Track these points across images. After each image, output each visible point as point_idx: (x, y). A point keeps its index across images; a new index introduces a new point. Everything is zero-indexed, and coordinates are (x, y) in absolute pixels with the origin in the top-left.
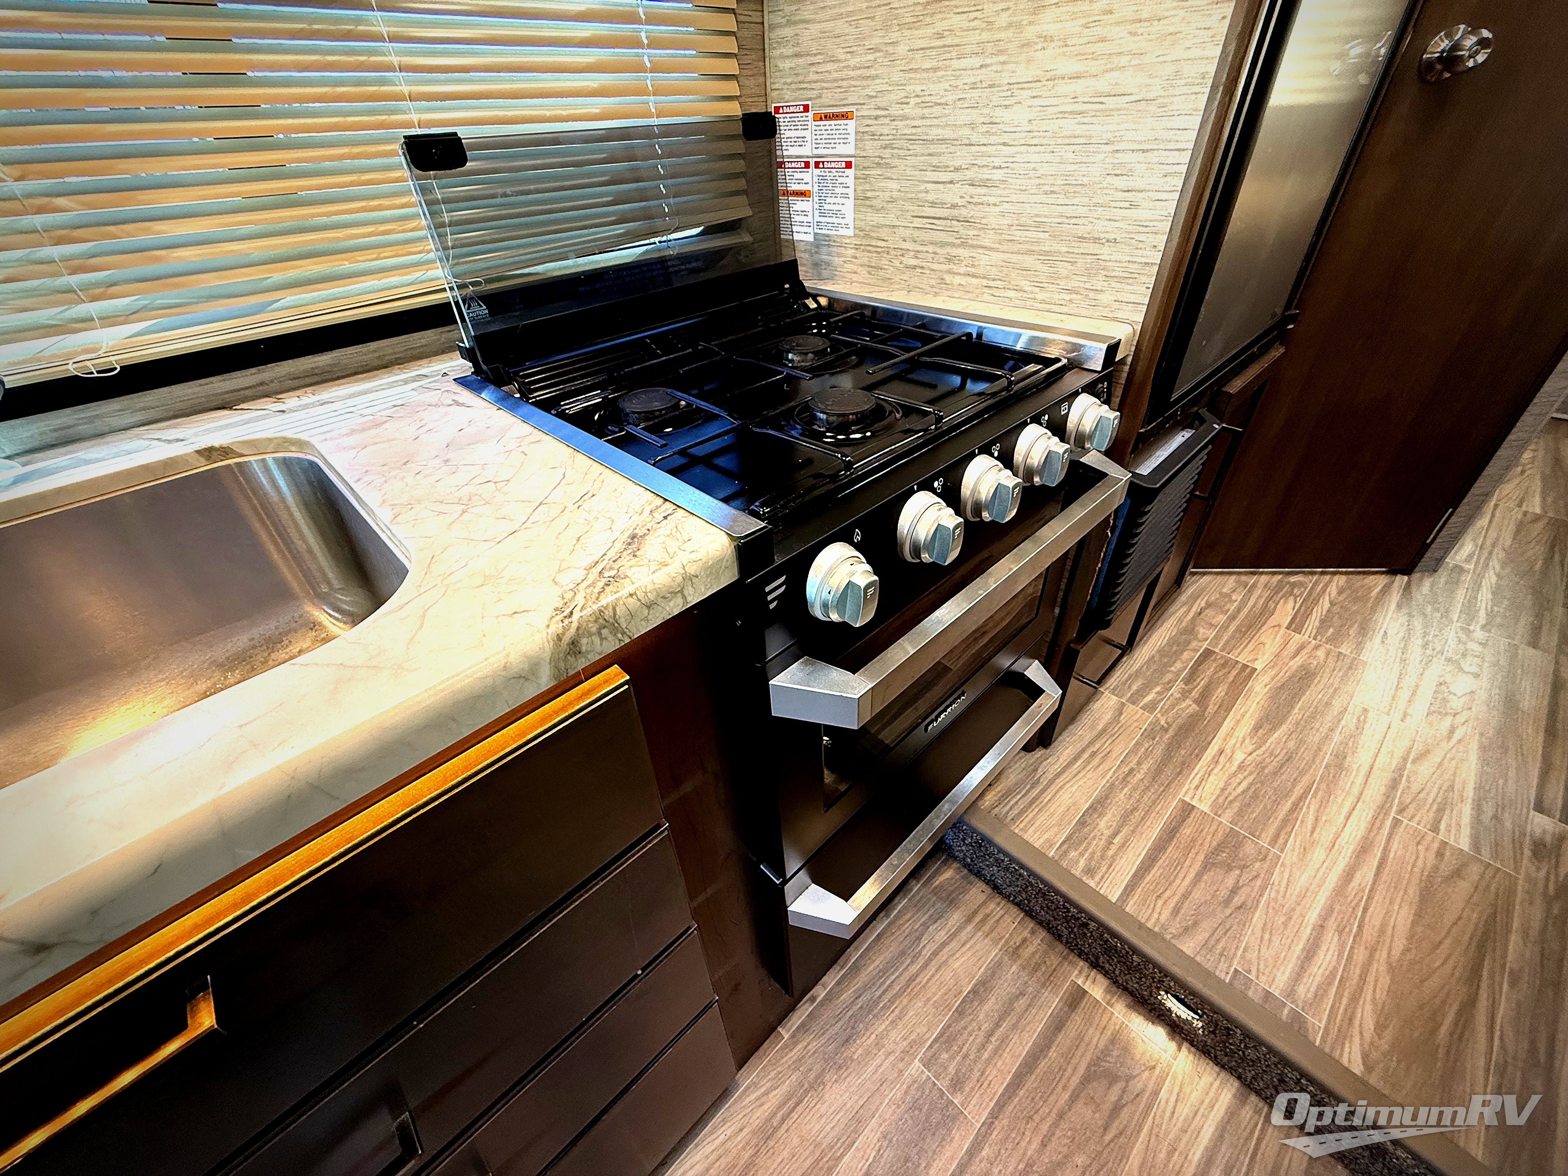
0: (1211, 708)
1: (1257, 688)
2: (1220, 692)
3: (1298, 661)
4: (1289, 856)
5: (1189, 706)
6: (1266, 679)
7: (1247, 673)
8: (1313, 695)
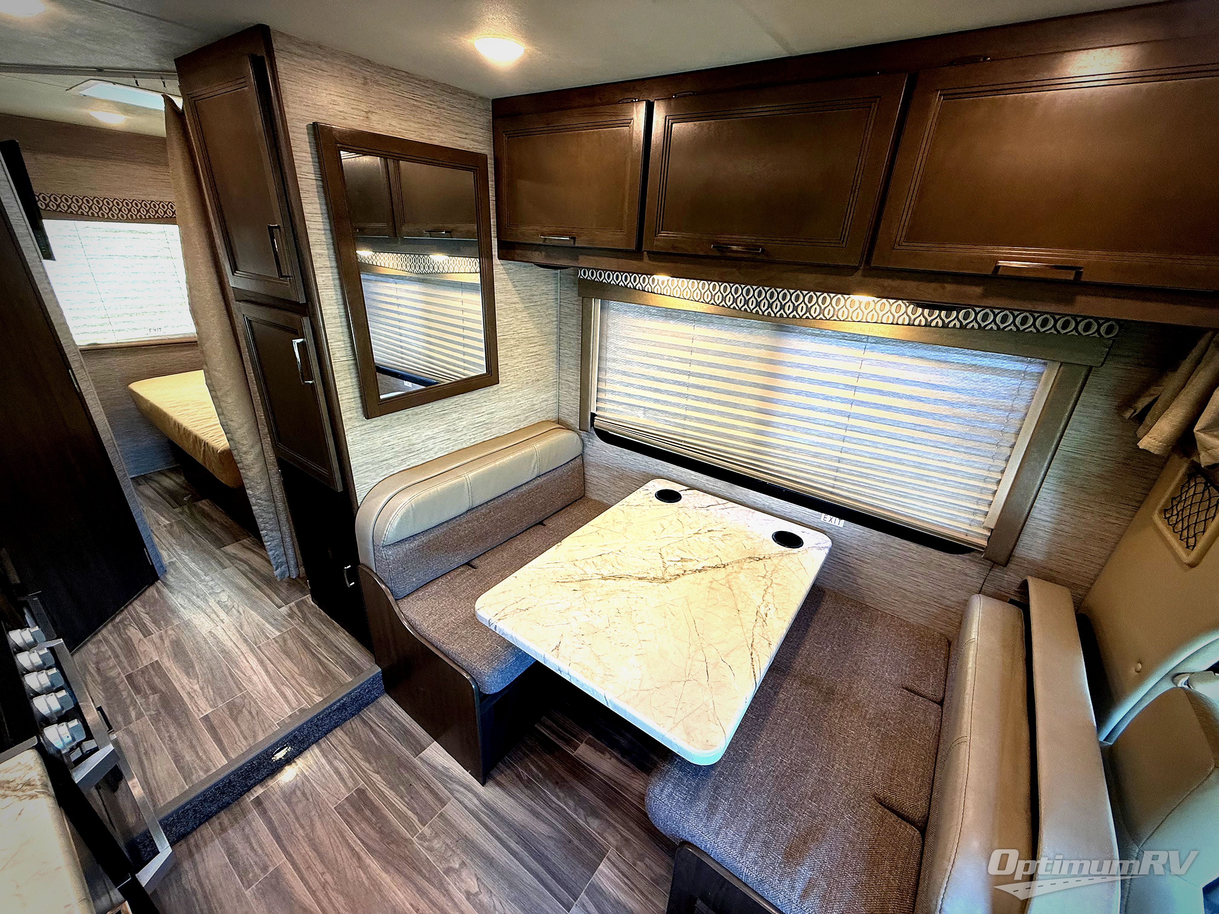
0: (163, 689)
1: (168, 664)
2: (157, 681)
3: (167, 643)
4: (250, 688)
5: (154, 698)
6: (165, 660)
7: (156, 666)
8: (189, 646)
